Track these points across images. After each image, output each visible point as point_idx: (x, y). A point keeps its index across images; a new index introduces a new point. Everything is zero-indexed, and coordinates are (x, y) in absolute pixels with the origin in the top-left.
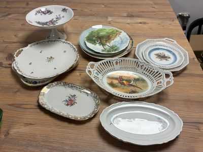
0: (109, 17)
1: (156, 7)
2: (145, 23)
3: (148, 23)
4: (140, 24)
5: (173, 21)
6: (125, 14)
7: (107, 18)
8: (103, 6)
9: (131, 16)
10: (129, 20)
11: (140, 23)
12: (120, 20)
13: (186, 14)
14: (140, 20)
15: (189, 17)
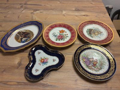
0: (63, 11)
1: (93, 3)
2: (87, 16)
3: (89, 16)
4: (84, 17)
5: (105, 14)
6: (74, 9)
7: (62, 11)
8: (59, 2)
9: (77, 10)
10: (76, 13)
11: (84, 15)
12: (71, 13)
13: (110, 7)
14: (83, 13)
15: (112, 8)
